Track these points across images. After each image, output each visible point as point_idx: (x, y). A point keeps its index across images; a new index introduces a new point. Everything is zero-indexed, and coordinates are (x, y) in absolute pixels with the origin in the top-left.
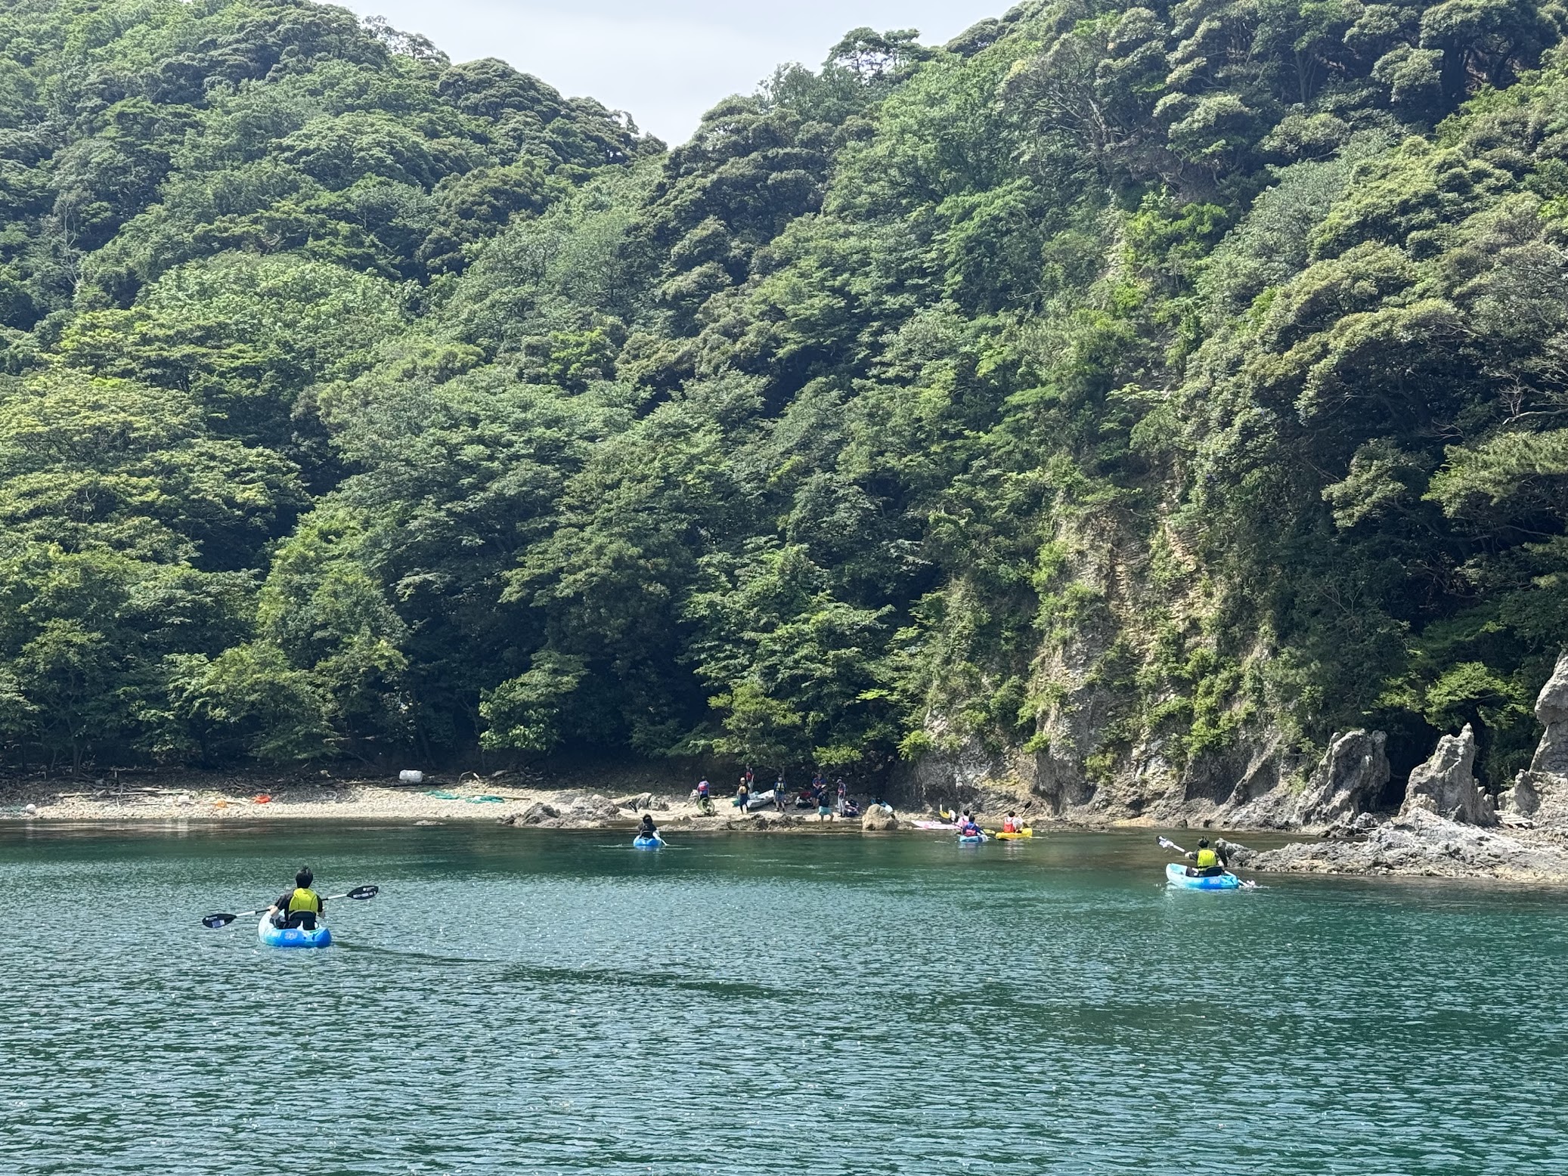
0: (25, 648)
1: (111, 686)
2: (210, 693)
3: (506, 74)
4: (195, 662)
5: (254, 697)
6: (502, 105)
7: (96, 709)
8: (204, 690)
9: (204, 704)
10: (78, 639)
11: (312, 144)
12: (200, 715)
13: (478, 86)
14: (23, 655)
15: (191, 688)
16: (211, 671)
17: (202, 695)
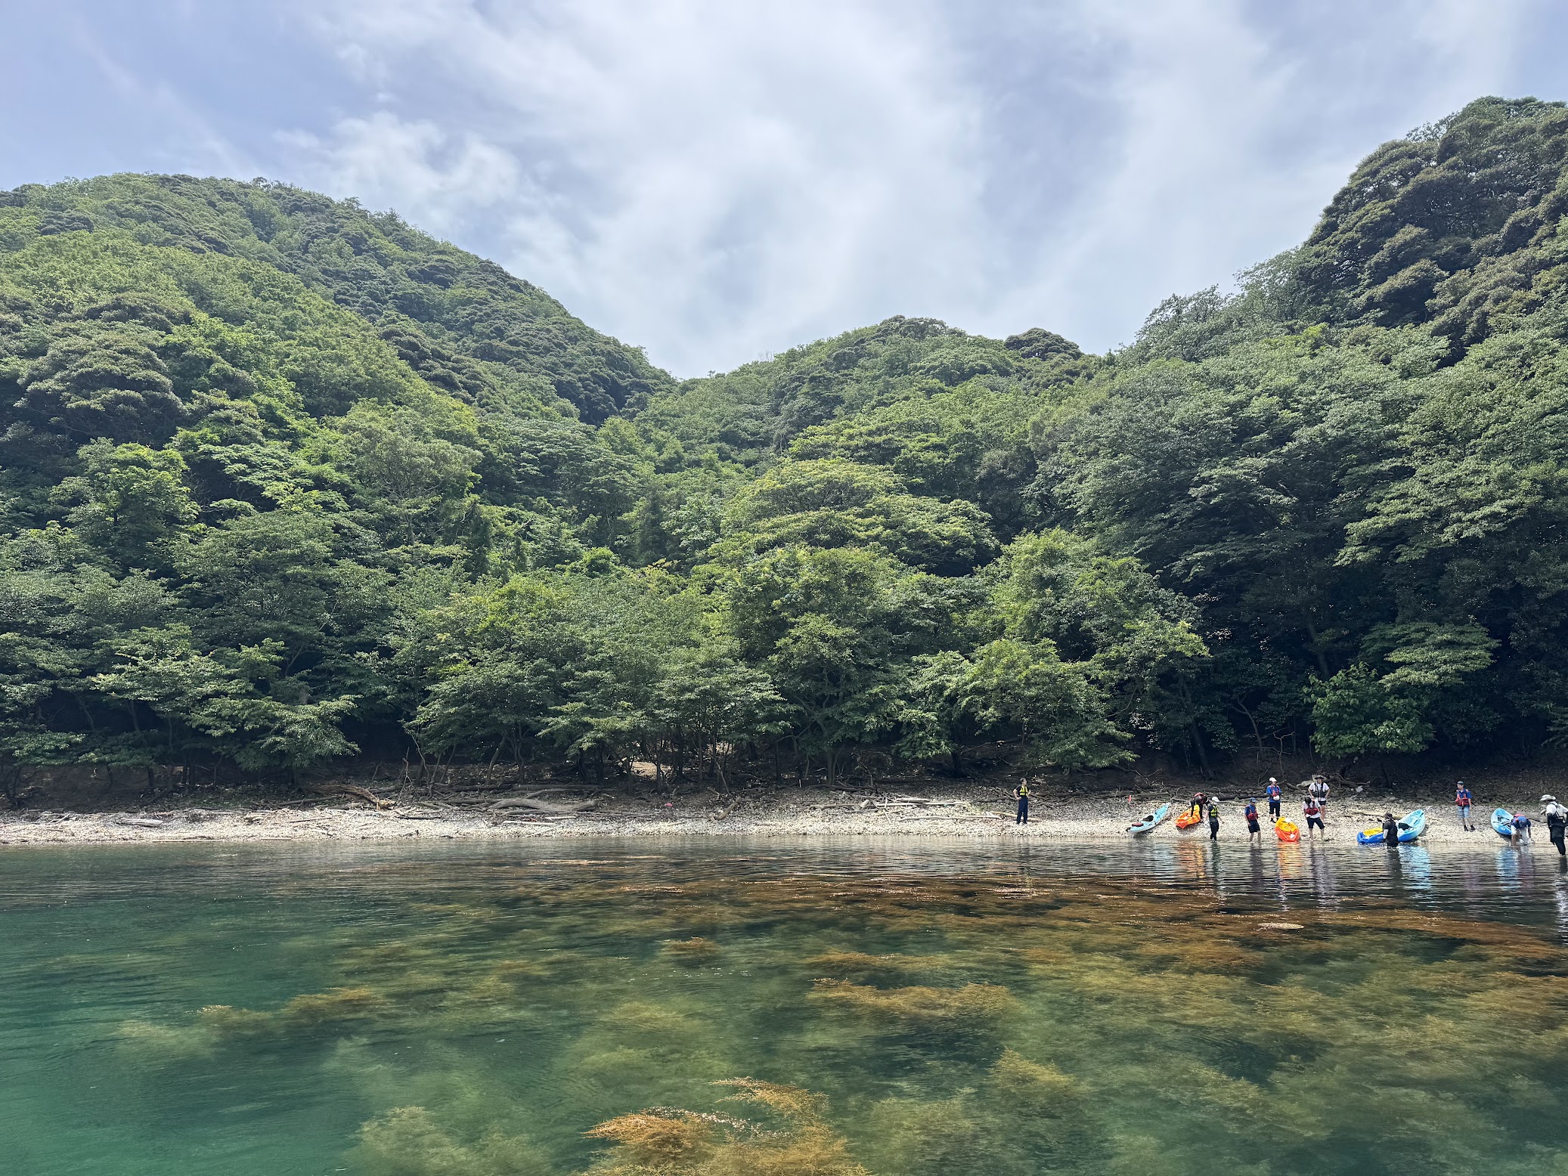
0: (778, 644)
1: (867, 685)
2: (977, 691)
3: (1046, 335)
4: (951, 660)
5: (1033, 692)
6: (1046, 351)
7: (854, 709)
8: (968, 687)
9: (970, 704)
10: (832, 631)
11: (936, 363)
12: (967, 717)
13: (1029, 342)
14: (776, 652)
15: (952, 685)
16: (972, 669)
17: (966, 695)
